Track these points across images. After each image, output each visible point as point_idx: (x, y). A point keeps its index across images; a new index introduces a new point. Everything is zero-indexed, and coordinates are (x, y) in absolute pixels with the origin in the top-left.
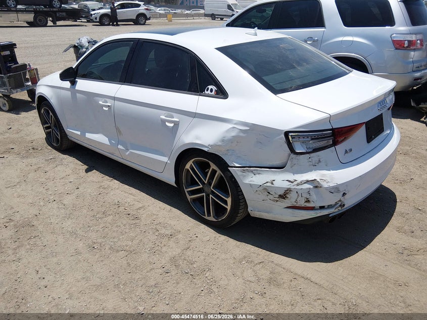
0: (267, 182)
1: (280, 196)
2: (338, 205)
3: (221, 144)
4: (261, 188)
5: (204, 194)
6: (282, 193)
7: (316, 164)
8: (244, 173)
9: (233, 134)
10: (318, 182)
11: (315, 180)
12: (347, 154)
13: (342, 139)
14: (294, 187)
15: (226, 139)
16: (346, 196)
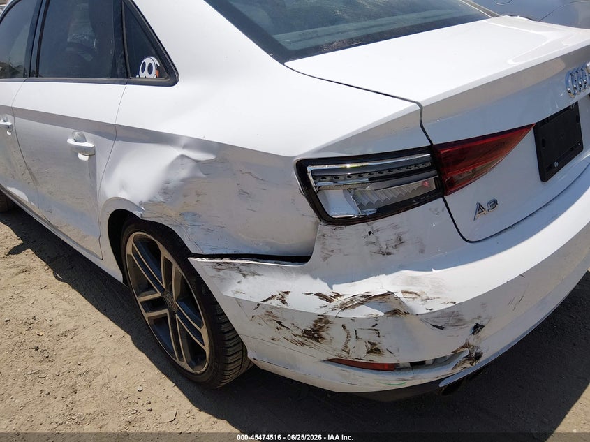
0: (272, 297)
1: (305, 332)
2: (461, 358)
3: (162, 199)
4: (260, 311)
5: (166, 311)
6: (308, 325)
7: (390, 250)
8: (221, 273)
9: (184, 173)
10: (398, 299)
11: (389, 294)
12: (480, 217)
13: (466, 175)
14: (334, 313)
15: (170, 186)
16: (482, 333)
